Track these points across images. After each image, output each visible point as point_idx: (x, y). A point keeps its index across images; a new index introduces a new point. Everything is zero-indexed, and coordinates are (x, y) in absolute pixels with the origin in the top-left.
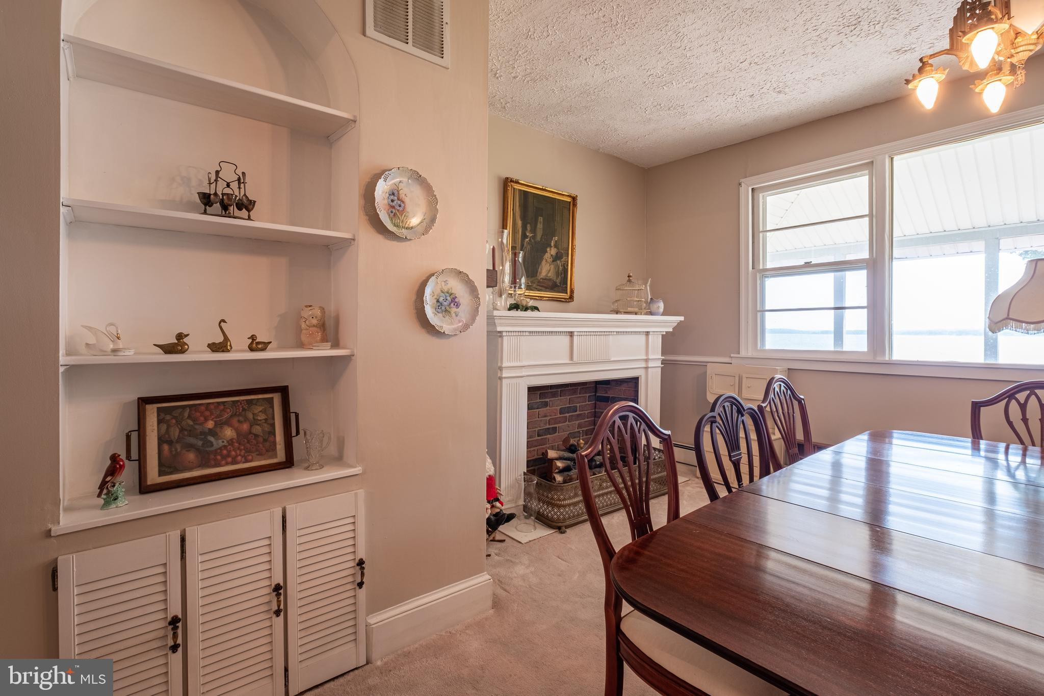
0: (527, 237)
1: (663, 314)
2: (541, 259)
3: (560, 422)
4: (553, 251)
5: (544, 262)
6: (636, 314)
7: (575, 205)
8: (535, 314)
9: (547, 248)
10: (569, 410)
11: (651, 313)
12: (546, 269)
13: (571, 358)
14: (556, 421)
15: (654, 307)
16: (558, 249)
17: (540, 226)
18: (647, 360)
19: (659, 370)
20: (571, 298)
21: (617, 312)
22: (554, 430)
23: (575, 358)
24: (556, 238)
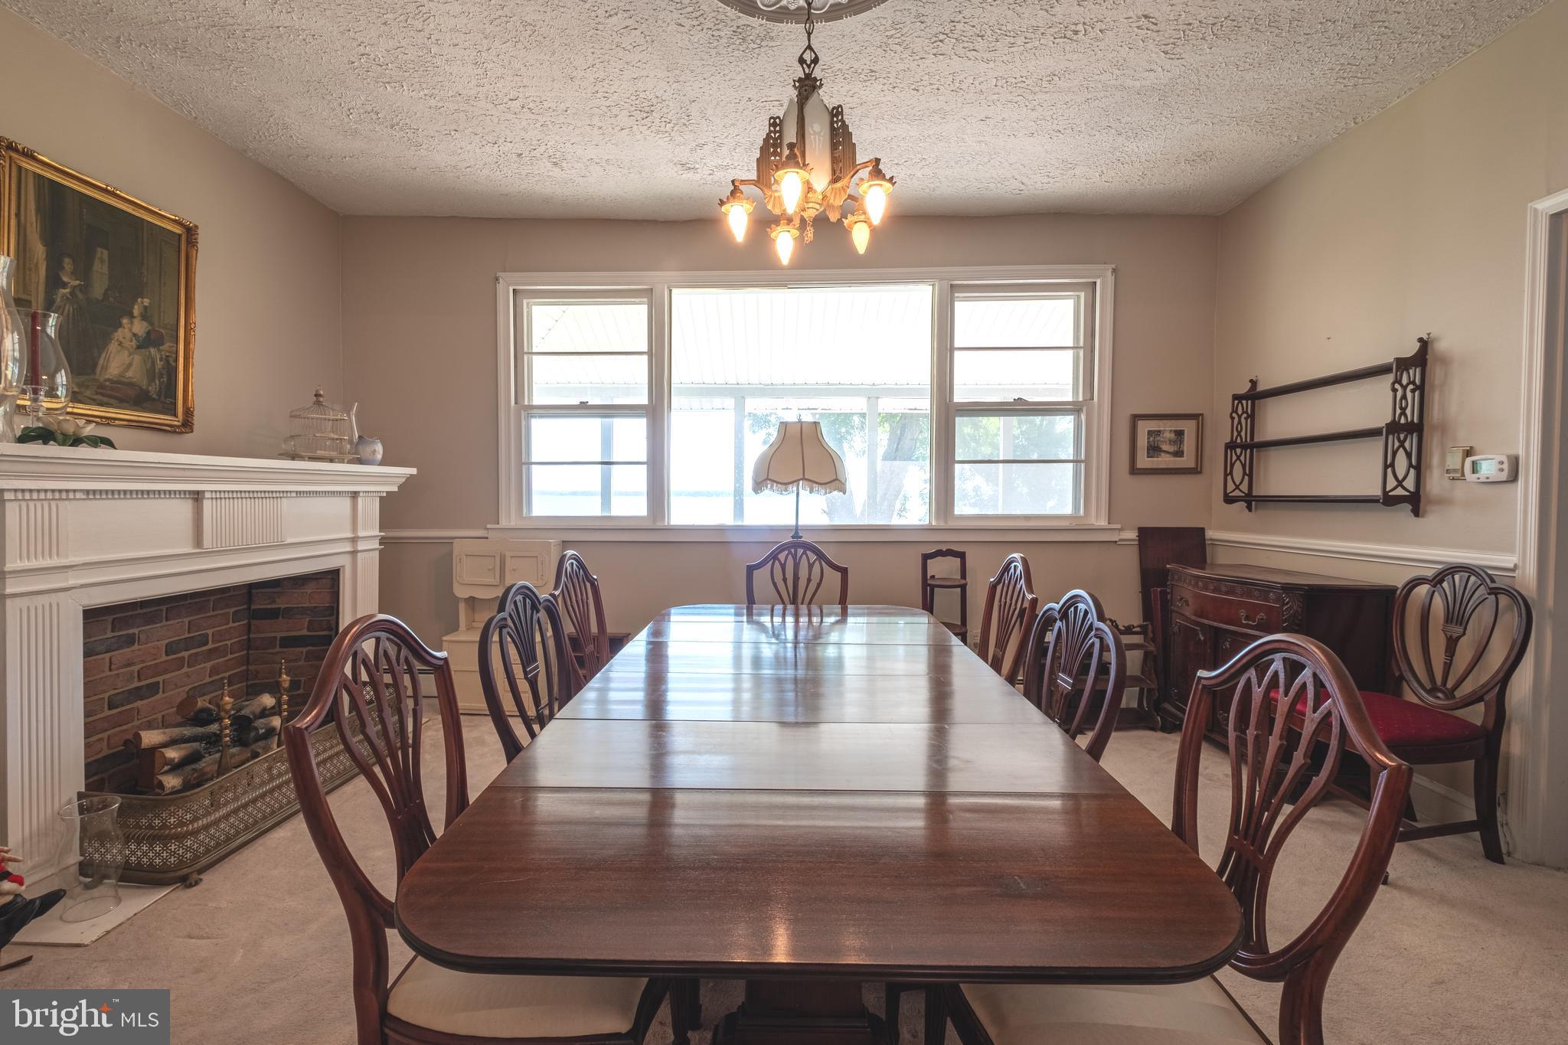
0: (63, 285)
1: (382, 463)
2: (106, 338)
3: (166, 672)
4: (140, 327)
5: (113, 347)
6: (331, 461)
7: (192, 243)
8: (102, 453)
9: (122, 316)
10: (188, 644)
11: (360, 461)
12: (121, 362)
13: (198, 540)
14: (157, 670)
15: (365, 451)
16: (151, 324)
17: (101, 268)
18: (354, 540)
19: (377, 553)
20: (187, 425)
21: (293, 457)
22: (153, 689)
23: (207, 542)
24: (146, 302)
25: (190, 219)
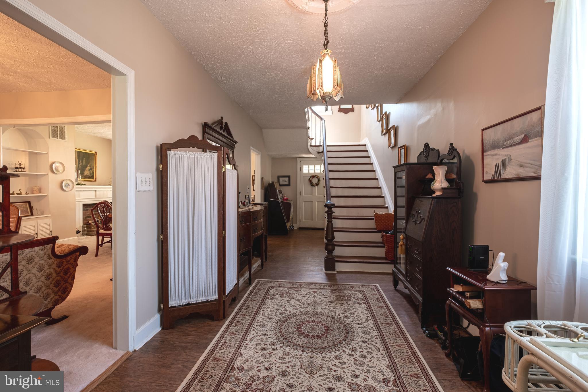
0: (80, 164)
2: (85, 170)
4: (89, 168)
5: (86, 171)
7: (96, 154)
8: (85, 186)
9: (87, 167)
12: (87, 173)
13: (96, 197)
16: (90, 167)
17: (84, 161)
20: (96, 180)
23: (97, 197)
24: (90, 164)
25: (96, 152)
